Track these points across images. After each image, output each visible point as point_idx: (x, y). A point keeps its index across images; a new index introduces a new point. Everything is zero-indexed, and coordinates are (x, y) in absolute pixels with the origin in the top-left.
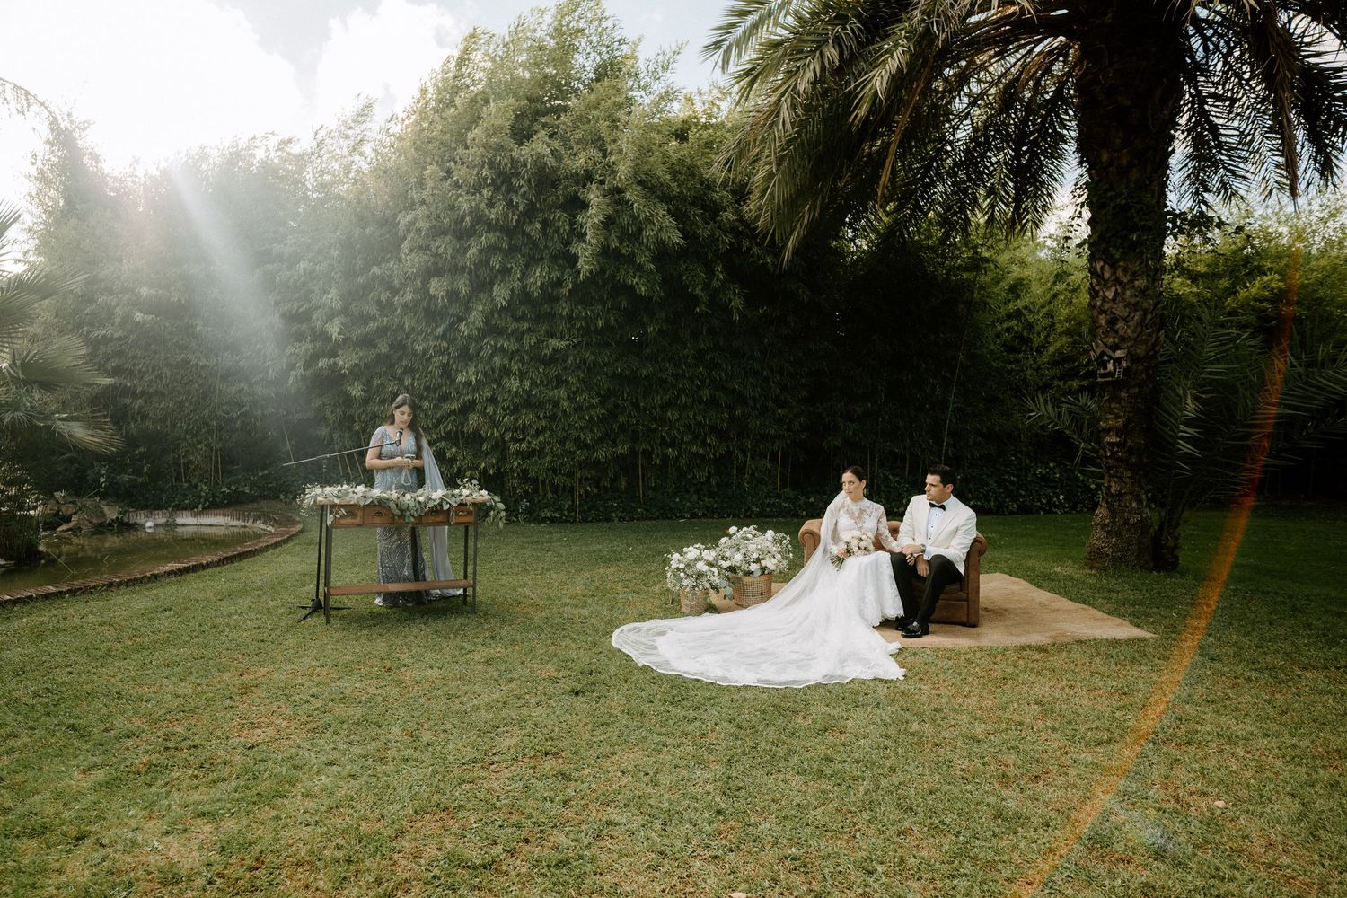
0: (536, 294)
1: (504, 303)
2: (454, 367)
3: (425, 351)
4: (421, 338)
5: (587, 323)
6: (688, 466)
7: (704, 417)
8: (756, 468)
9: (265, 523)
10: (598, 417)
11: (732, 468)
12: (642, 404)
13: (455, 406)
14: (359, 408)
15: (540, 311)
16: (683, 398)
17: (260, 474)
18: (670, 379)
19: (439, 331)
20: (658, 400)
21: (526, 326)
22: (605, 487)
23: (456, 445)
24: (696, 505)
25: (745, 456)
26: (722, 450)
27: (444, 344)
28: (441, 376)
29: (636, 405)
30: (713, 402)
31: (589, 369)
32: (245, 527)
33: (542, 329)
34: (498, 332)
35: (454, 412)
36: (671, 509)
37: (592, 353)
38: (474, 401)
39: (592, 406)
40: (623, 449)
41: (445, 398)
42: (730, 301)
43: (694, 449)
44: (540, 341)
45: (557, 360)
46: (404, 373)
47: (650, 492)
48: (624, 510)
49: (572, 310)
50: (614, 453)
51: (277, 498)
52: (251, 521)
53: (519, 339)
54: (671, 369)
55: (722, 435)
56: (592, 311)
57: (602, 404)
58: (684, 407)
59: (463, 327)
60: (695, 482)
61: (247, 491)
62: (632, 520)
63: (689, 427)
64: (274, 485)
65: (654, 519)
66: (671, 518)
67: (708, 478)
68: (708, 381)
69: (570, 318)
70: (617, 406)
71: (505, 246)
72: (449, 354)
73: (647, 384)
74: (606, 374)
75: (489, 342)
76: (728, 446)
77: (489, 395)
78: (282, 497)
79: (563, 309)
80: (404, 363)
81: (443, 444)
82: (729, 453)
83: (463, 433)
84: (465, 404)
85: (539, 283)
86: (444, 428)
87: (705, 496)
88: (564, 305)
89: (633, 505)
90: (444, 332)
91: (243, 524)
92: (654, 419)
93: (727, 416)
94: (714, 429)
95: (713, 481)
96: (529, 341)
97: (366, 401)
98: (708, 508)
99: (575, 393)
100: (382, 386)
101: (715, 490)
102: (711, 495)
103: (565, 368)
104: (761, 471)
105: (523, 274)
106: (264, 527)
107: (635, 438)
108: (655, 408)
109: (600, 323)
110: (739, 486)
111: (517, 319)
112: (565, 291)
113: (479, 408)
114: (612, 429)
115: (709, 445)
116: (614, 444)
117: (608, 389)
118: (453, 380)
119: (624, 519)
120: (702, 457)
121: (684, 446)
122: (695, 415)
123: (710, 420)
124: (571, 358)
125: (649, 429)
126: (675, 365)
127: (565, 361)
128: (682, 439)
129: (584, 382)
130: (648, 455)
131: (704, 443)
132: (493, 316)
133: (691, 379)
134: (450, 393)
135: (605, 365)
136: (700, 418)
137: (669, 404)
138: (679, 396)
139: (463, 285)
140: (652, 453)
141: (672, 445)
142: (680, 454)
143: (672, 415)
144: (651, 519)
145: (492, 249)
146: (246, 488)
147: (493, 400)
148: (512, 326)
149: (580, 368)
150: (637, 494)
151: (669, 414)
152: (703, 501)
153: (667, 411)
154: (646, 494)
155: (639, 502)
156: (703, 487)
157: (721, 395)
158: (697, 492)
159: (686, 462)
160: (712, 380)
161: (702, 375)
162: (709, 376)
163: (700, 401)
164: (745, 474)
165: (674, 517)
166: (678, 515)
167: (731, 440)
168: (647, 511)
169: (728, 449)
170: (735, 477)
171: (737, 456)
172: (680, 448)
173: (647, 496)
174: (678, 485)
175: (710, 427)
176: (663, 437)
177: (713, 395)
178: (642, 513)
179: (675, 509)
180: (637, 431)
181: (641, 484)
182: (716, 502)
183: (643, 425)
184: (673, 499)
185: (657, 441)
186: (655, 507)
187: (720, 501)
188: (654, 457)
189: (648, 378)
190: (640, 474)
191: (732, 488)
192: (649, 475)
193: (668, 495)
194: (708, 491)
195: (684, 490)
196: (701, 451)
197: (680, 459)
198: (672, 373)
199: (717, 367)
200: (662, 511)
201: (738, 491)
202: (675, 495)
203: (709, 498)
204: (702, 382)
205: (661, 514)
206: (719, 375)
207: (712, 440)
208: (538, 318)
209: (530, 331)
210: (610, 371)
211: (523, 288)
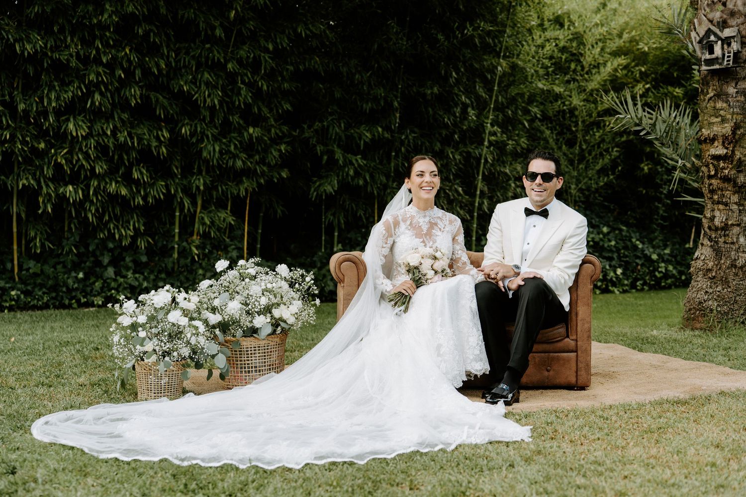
6: (100, 218)
7: (130, 134)
8: (212, 222)
11: (174, 224)
12: (21, 106)
16: (97, 97)
18: (74, 63)
20: (51, 101)
24: (113, 284)
25: (194, 203)
26: (158, 191)
36: (69, 290)
43: (112, 188)
47: (32, 264)
54: (75, 45)
58: (97, 114)
60: (111, 245)
63: (103, 150)
65: (41, 308)
66: (69, 307)
67: (134, 239)
68: (138, 73)
73: (31, 71)
76: (167, 187)
82: (169, 197)
87: (128, 269)
92: (42, 134)
93: (167, 135)
94: (146, 157)
95: (142, 244)
101: (144, 259)
104: (219, 229)
108: (45, 114)
110: (184, 253)
115: (137, 182)
120: (124, 203)
121: (94, 183)
122: (114, 133)
123: (140, 140)
125: (34, 150)
126: (83, 41)
128: (93, 169)
130: (29, 196)
131: (128, 180)
133: (111, 67)
136: (122, 137)
137: (71, 109)
138: (89, 94)
140: (37, 192)
141: (74, 179)
142: (86, 195)
143: (75, 128)
144: (35, 308)
150: (9, 266)
151: (71, 126)
152: (125, 277)
153: (68, 120)
154: (25, 267)
155: (12, 278)
156: (124, 254)
157: (159, 98)
158: (114, 262)
159: (97, 210)
160: (146, 72)
161: (129, 61)
162: (142, 65)
163: (124, 105)
164: (192, 234)
165: (75, 305)
166: (83, 300)
167: (173, 176)
168: (27, 293)
169: (169, 190)
170: (177, 238)
171: (182, 204)
172: (88, 187)
173: (28, 270)
174: (82, 250)
175: (140, 152)
176: (58, 166)
177: (148, 98)
178: (18, 296)
179: (77, 289)
180: (13, 152)
181: (15, 247)
182: (145, 279)
183: (24, 142)
184: (73, 274)
185: (49, 172)
186: (42, 286)
187: (152, 277)
188: (41, 200)
189: (35, 59)
190: (15, 230)
191: (171, 256)
192: (32, 234)
193: (65, 267)
194: (134, 261)
195: (92, 259)
196: (124, 192)
197: (87, 205)
198: (78, 53)
199: (154, 50)
200: (54, 295)
201: (182, 262)
202: (76, 267)
203: (135, 272)
204: (129, 73)
205: (52, 298)
206: (158, 65)
207: (142, 173)
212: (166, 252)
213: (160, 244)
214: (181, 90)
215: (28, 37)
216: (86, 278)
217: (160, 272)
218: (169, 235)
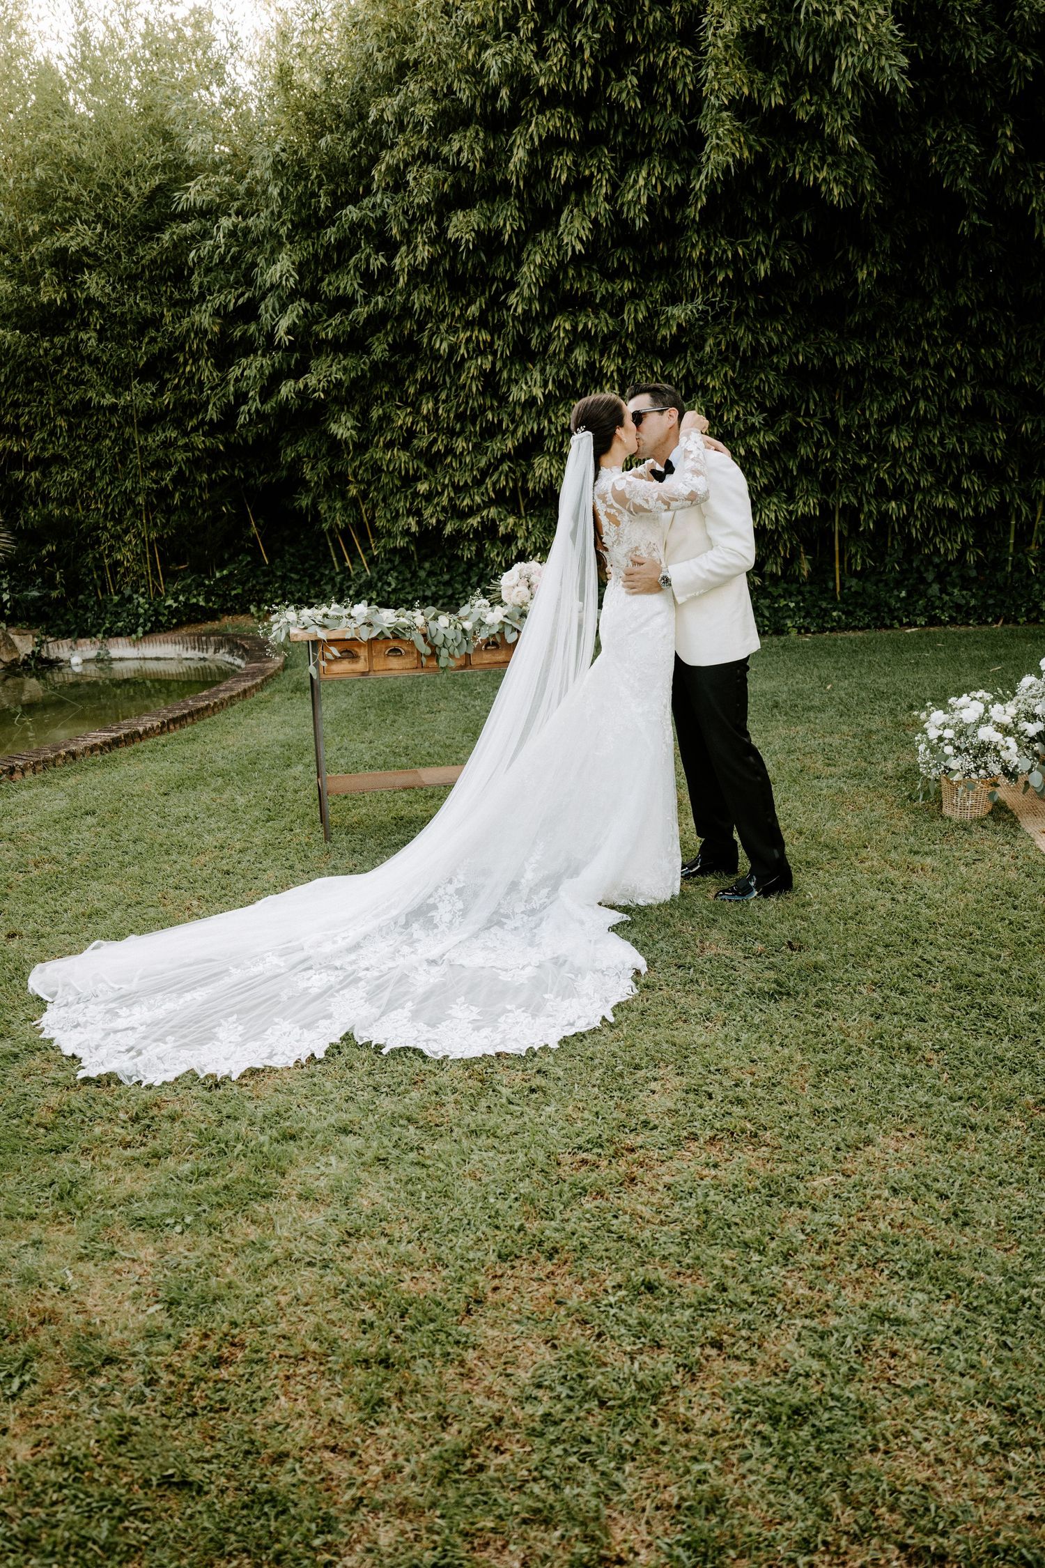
0: (639, 224)
1: (579, 247)
2: (505, 375)
3: (453, 349)
4: (443, 327)
5: (737, 272)
6: (925, 533)
7: (960, 441)
9: (231, 652)
10: (761, 448)
11: (1007, 532)
12: (842, 422)
13: (510, 444)
14: (353, 460)
15: (651, 256)
16: (922, 405)
17: (218, 575)
18: (898, 369)
19: (473, 310)
20: (874, 413)
21: (627, 286)
22: (773, 576)
23: (515, 512)
25: (1033, 509)
26: (990, 501)
27: (485, 336)
28: (482, 393)
29: (831, 424)
30: (978, 413)
31: (744, 360)
32: (204, 659)
33: (658, 289)
34: (575, 303)
35: (505, 457)
36: (891, 611)
37: (748, 329)
38: (541, 431)
39: (752, 430)
40: (807, 506)
41: (492, 431)
42: (1028, 199)
43: (939, 502)
44: (653, 314)
45: (685, 347)
46: (419, 393)
47: (854, 582)
48: (808, 615)
49: (709, 252)
50: (790, 513)
51: (246, 611)
52: (211, 650)
53: (616, 313)
54: (898, 349)
55: (992, 473)
56: (746, 246)
57: (769, 425)
58: (921, 423)
59: (513, 300)
60: (937, 560)
61: (202, 603)
62: (822, 630)
63: (929, 460)
64: (239, 591)
65: (861, 629)
66: (891, 627)
67: (962, 553)
68: (970, 370)
69: (705, 265)
70: (796, 427)
71: (574, 135)
72: (494, 353)
73: (853, 382)
74: (777, 369)
75: (562, 324)
76: (1002, 494)
78: (253, 609)
79: (694, 246)
80: (419, 375)
81: (493, 512)
82: (1003, 506)
83: (525, 491)
84: (525, 439)
85: (644, 200)
86: (494, 484)
87: (954, 584)
88: (695, 238)
89: (824, 605)
90: (483, 312)
91: (201, 655)
92: (864, 448)
93: (1003, 436)
94: (978, 463)
95: (971, 558)
96: (634, 314)
97: (362, 446)
98: (958, 607)
99: (718, 407)
100: (386, 419)
101: (973, 573)
102: (966, 583)
103: (700, 363)
105: (615, 186)
106: (230, 659)
107: (828, 485)
108: (866, 427)
109: (763, 269)
110: (1019, 566)
111: (610, 276)
112: (693, 212)
113: (549, 445)
114: (787, 471)
115: (968, 492)
116: (791, 499)
117: (781, 397)
118: (503, 399)
119: (807, 631)
120: (953, 516)
121: (919, 497)
122: (941, 439)
123: (971, 445)
124: (711, 341)
125: (856, 468)
126: (908, 343)
127: (700, 348)
128: (917, 483)
129: (737, 387)
130: (851, 514)
131: (957, 489)
132: (566, 273)
133: (939, 368)
134: (500, 422)
135: (774, 351)
136: (952, 442)
137: (894, 419)
138: (915, 402)
139: (507, 219)
140: (859, 510)
141: (897, 494)
142: (910, 510)
143: (898, 439)
144: (854, 628)
145: (552, 144)
146: (201, 599)
148: (602, 289)
149: (726, 359)
150: (831, 585)
151: (893, 437)
152: (950, 594)
153: (891, 431)
154: (847, 585)
155: (834, 598)
156: (951, 568)
157: (994, 396)
158: (941, 578)
159: (922, 525)
160: (980, 367)
161: (961, 359)
162: (975, 359)
163: (954, 409)
164: (1030, 544)
165: (897, 625)
166: (905, 620)
167: (1009, 480)
168: (848, 613)
169: (1003, 498)
170: (1011, 550)
171: (1019, 511)
172: (912, 500)
173: (849, 588)
174: (906, 566)
175: (970, 458)
176: (881, 481)
177: (982, 397)
178: (840, 617)
179: (899, 609)
180: (834, 471)
181: (837, 566)
182: (973, 596)
183: (845, 461)
184: (896, 593)
185: (870, 488)
186: (863, 606)
187: (981, 593)
188: (862, 517)
189: (856, 370)
190: (837, 548)
191: (1004, 569)
192: (853, 551)
193: (887, 585)
194: (962, 577)
195: (916, 575)
196: (952, 504)
197: (912, 520)
198: (902, 358)
199: (991, 340)
200: (875, 614)
201: (1017, 575)
202: (899, 585)
203: (962, 588)
204: (961, 372)
205: (873, 619)
206: (994, 357)
207: (972, 482)
208: (649, 270)
209: (634, 295)
210: (784, 362)
211: (616, 214)
212: (998, 564)
213: (991, 557)
214: (1022, 383)
215: (849, 349)
216: (909, 595)
217: (990, 588)
218: (1003, 544)
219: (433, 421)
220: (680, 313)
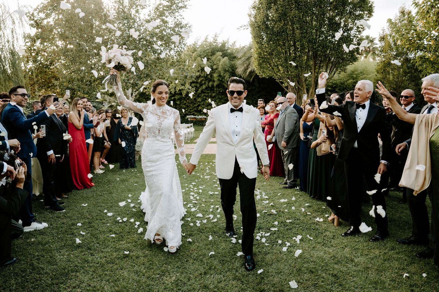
0: (210, 87)
13: (196, 105)
23: (196, 112)
34: (204, 93)
35: (196, 106)
41: (195, 104)
44: (212, 94)
53: (208, 94)
75: (203, 95)
77: (203, 103)
81: (194, 112)
85: (210, 85)
96: (210, 94)
97: (180, 104)
100: (183, 102)
105: (208, 84)
111: (207, 90)
113: (201, 105)
118: (196, 101)
135: (223, 98)
147: (203, 104)
148: (207, 92)
208: (211, 90)
209: (210, 92)
210: (224, 99)
211: (208, 86)
219: (188, 103)
220: (214, 94)
